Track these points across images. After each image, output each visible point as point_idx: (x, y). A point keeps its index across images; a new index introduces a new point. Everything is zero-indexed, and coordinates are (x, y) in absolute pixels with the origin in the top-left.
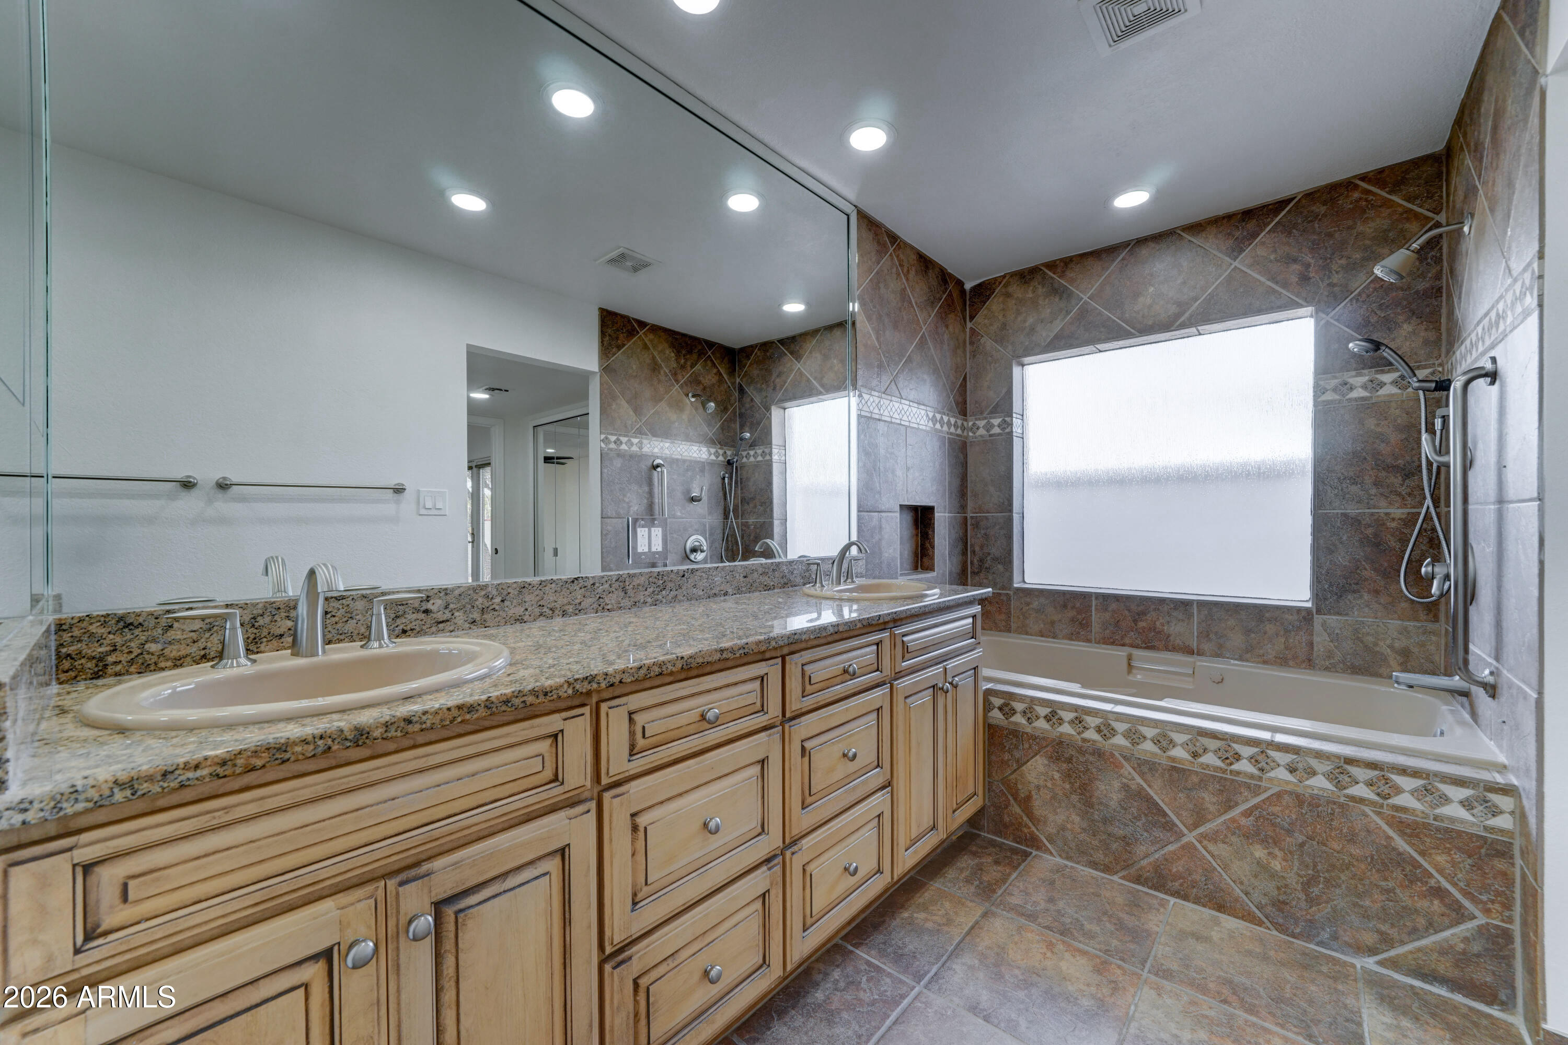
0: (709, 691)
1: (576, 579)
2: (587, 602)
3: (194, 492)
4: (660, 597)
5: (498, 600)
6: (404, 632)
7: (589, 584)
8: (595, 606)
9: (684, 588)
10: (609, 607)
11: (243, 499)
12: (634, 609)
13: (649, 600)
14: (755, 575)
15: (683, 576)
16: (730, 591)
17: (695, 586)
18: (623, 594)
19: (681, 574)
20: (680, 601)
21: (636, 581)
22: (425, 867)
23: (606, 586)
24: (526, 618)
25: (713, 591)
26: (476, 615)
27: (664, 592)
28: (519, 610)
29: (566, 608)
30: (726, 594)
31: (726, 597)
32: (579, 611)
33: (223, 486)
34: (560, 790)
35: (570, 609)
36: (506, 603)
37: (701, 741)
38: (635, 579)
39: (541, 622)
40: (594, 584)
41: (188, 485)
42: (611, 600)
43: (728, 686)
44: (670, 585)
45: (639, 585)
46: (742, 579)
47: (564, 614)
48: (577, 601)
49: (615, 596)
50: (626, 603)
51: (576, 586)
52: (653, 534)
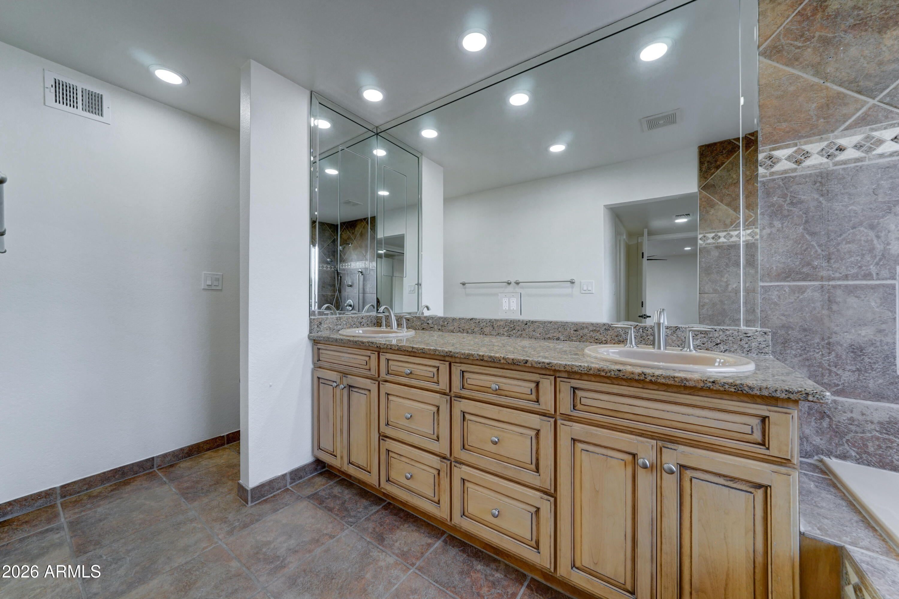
0: (414, 363)
1: (472, 319)
2: (476, 330)
3: (511, 285)
4: (511, 333)
5: (446, 323)
6: (423, 329)
7: (477, 321)
8: (480, 331)
9: (527, 331)
10: (486, 333)
11: (522, 288)
12: (498, 337)
13: (506, 333)
14: (586, 331)
15: (526, 324)
16: (562, 338)
17: (534, 331)
18: (492, 329)
19: (525, 323)
20: (524, 337)
21: (499, 324)
22: (347, 376)
23: (485, 324)
24: (454, 331)
25: (548, 336)
26: (440, 327)
27: (514, 331)
28: (452, 328)
29: (468, 330)
30: (558, 339)
31: (558, 341)
32: (473, 332)
33: (517, 283)
34: (369, 373)
35: (470, 331)
36: (448, 325)
37: (409, 381)
38: (498, 322)
39: (459, 334)
40: (479, 322)
41: (509, 284)
42: (487, 330)
43: (422, 365)
44: (517, 328)
45: (500, 325)
46: (572, 332)
47: (467, 333)
48: (472, 328)
49: (488, 329)
50: (494, 333)
51: (472, 322)
52: (511, 301)
